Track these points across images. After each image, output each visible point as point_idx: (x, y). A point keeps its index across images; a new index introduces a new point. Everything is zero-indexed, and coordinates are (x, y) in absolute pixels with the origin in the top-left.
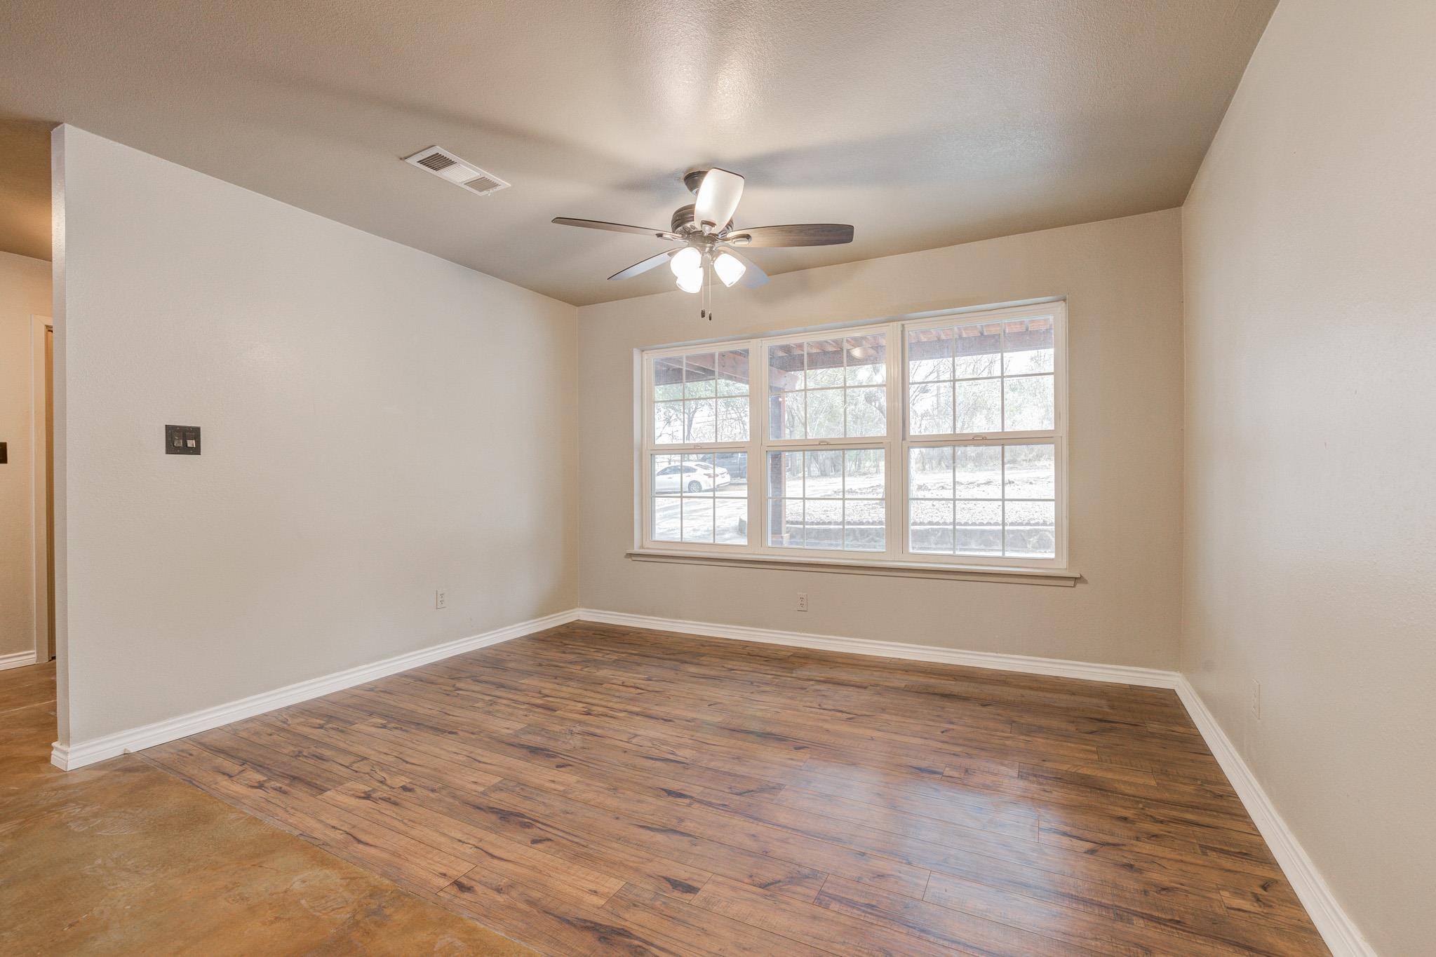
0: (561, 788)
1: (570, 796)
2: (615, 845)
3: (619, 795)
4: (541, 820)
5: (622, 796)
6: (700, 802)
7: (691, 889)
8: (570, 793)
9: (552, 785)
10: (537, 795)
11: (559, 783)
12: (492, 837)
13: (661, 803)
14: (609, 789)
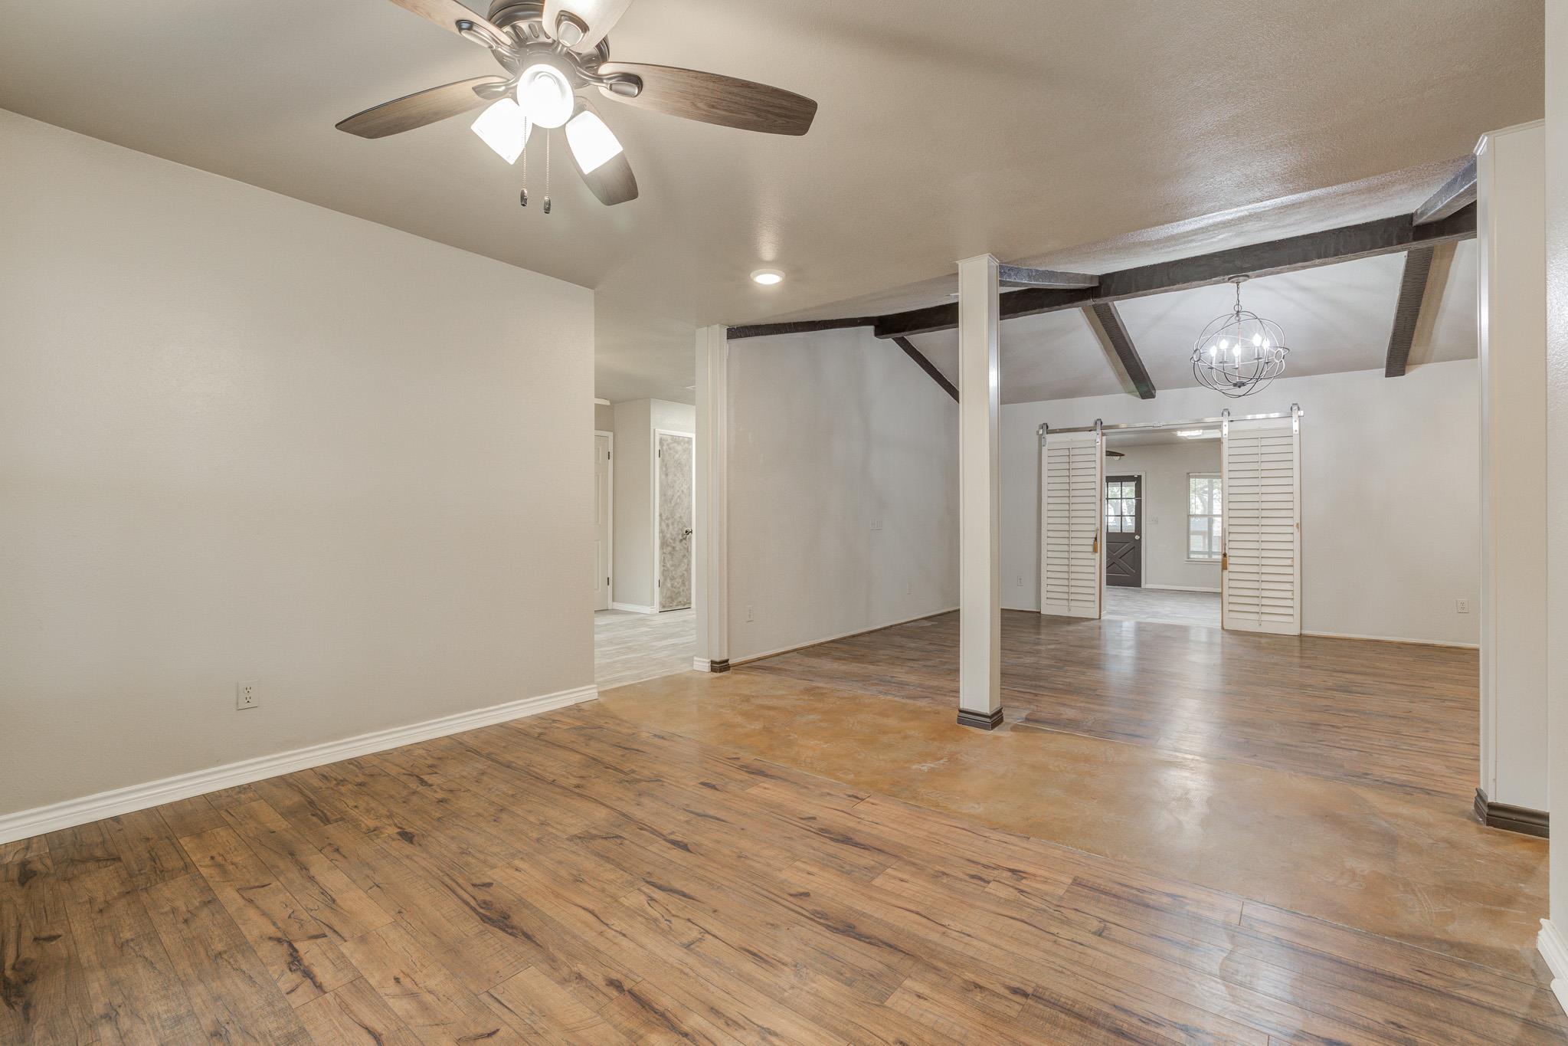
0: (797, 864)
1: (788, 854)
2: (749, 811)
3: (737, 851)
4: (812, 834)
5: (735, 849)
6: (660, 835)
7: (704, 784)
8: (788, 857)
9: (809, 868)
10: (823, 859)
11: (803, 871)
12: (851, 824)
13: (698, 838)
14: (746, 857)
